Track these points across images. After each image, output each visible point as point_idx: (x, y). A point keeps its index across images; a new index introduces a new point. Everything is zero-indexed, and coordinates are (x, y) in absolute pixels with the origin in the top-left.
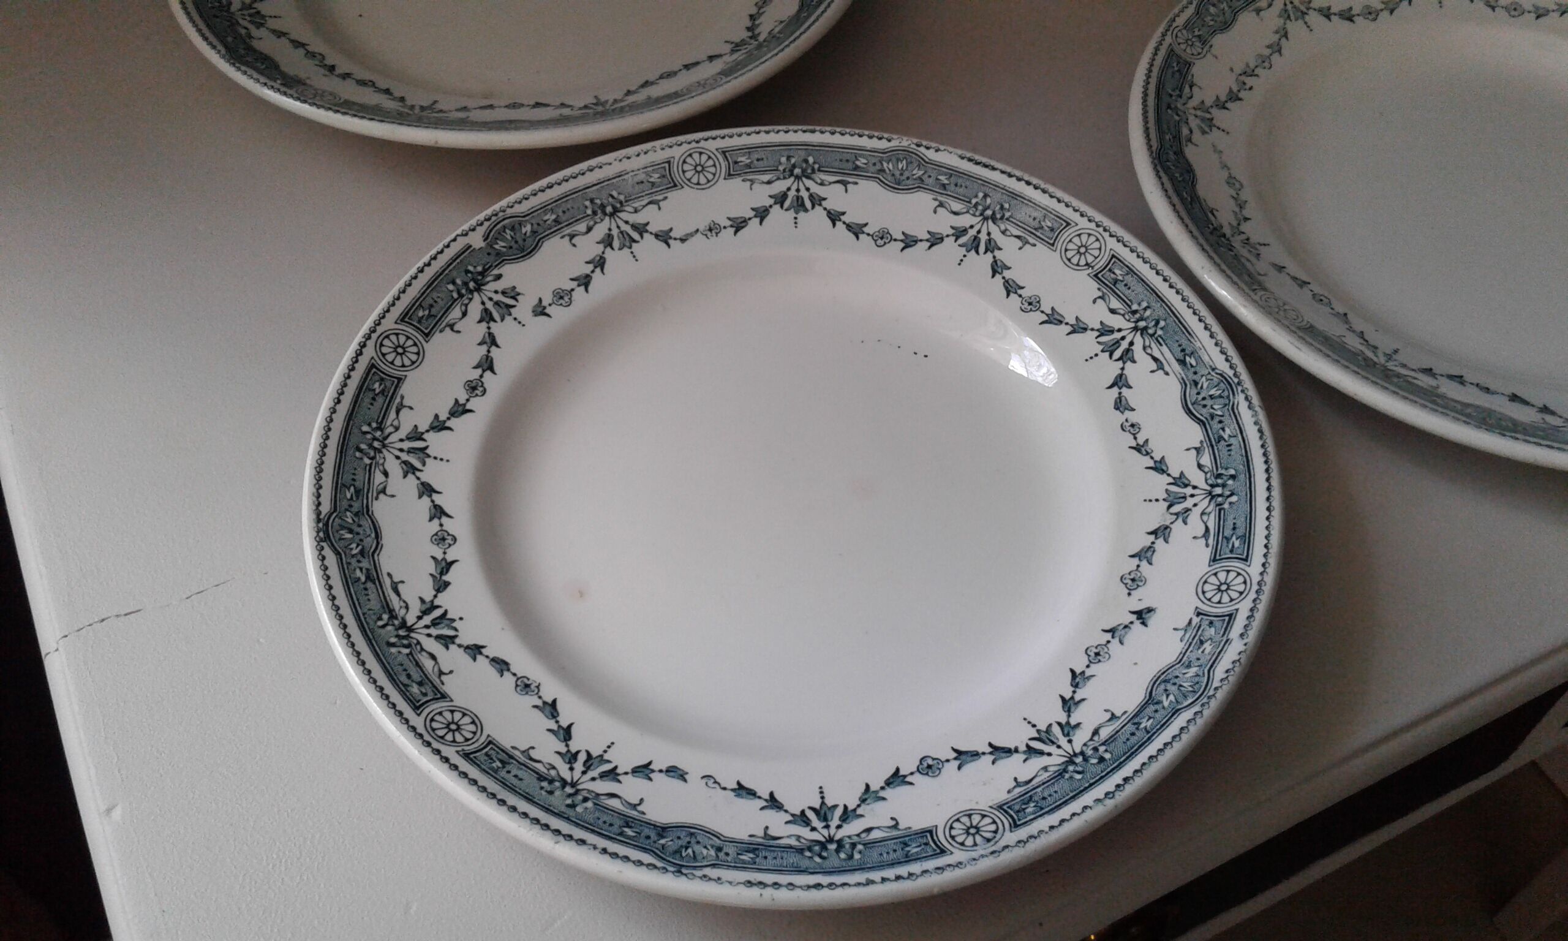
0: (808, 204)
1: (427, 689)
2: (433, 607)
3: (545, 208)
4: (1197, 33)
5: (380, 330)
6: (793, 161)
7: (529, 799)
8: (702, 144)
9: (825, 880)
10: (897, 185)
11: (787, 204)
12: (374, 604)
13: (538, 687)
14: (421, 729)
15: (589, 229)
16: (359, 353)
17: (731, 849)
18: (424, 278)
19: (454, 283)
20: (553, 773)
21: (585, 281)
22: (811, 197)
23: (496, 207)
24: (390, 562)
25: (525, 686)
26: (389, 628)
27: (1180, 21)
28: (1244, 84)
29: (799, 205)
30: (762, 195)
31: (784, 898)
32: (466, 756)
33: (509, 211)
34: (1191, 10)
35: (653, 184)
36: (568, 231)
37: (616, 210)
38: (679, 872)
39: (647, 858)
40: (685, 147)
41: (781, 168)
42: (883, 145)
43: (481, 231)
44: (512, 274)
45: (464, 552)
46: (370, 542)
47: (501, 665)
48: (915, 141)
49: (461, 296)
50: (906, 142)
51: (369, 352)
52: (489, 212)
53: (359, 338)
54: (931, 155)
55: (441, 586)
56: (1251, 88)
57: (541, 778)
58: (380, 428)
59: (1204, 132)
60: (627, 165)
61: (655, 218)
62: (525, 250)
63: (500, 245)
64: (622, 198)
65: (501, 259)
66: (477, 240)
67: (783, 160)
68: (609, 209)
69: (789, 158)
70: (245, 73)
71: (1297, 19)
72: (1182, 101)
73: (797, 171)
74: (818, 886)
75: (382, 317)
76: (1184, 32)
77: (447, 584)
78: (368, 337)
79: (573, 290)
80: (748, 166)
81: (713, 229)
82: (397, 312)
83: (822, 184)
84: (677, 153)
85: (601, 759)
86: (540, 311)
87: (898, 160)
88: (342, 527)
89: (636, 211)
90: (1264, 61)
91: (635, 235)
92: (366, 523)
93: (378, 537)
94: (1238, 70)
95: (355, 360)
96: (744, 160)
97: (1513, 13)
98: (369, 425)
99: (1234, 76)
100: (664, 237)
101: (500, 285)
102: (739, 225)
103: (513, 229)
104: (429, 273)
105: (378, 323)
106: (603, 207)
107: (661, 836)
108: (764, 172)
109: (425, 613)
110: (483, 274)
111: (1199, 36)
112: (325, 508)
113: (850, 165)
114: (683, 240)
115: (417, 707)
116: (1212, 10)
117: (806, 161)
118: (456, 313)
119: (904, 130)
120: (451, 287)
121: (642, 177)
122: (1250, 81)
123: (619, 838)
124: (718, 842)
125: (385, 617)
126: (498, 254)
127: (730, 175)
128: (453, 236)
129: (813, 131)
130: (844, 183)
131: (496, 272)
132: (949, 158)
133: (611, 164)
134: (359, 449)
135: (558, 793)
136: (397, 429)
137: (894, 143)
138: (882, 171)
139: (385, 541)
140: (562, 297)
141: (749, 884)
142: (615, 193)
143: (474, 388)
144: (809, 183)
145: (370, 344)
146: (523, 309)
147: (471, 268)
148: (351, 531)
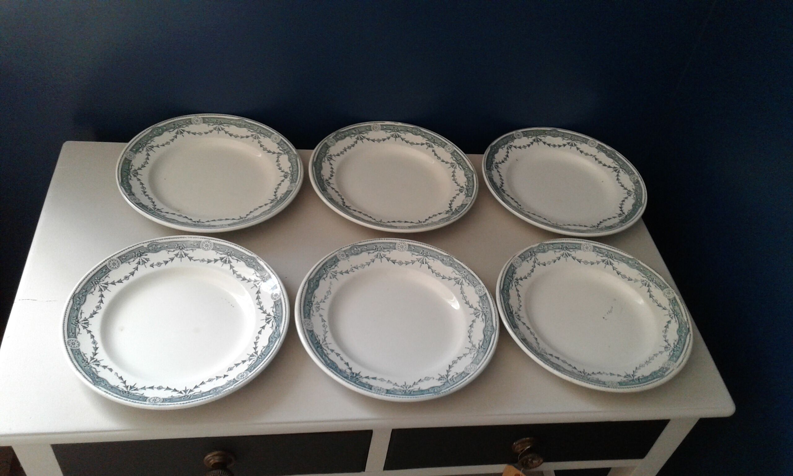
0: (227, 262)
1: (74, 335)
2: (87, 320)
3: (165, 243)
4: (347, 253)
5: (112, 258)
6: (229, 251)
7: (77, 362)
8: (210, 240)
9: (119, 396)
10: (249, 265)
11: (223, 260)
12: (74, 315)
13: (97, 344)
14: (66, 341)
15: (174, 251)
16: (104, 262)
17: (108, 386)
18: (129, 250)
19: (135, 253)
20: (87, 360)
21: (166, 262)
22: (229, 261)
23: (154, 239)
24: (83, 308)
25: (94, 342)
26: (75, 321)
27: (343, 249)
28: (353, 270)
29: (225, 262)
30: (218, 256)
31: (109, 396)
32: (72, 350)
33: (157, 241)
34: (349, 247)
35: (194, 246)
36: (168, 250)
37: (182, 248)
38: (94, 385)
39: (91, 380)
40: (206, 239)
41: (225, 252)
42: (250, 255)
43: (148, 243)
44: (150, 255)
45: (101, 312)
46: (82, 302)
47: (92, 337)
48: (257, 256)
49: (135, 256)
50: (254, 256)
51: (107, 262)
52: (152, 240)
53: (106, 259)
54: (259, 261)
55: (91, 316)
56: (354, 272)
57: (83, 359)
58: (100, 280)
59: (331, 278)
60: (190, 239)
61: (191, 253)
62: (156, 251)
63: (150, 248)
64: (185, 246)
65: (149, 251)
66: (145, 245)
67: (227, 250)
68: (181, 248)
69: (228, 250)
70: (121, 189)
71: (379, 258)
72: (330, 269)
73: (229, 254)
74: (117, 397)
75: (114, 256)
76: (343, 252)
77: (93, 317)
78: (108, 259)
79: (162, 263)
80: (218, 249)
81: (203, 260)
82: (118, 256)
83: (233, 259)
84: (203, 240)
85: (98, 362)
86: (152, 266)
87: (252, 259)
88: (78, 297)
89: (187, 250)
90: (363, 266)
91: (184, 256)
92: (84, 298)
93: (85, 301)
94: (353, 266)
95: (102, 263)
96: (218, 247)
97: (437, 275)
98: (97, 278)
99: (351, 267)
100: (190, 258)
101: (146, 257)
102: (209, 261)
103: (155, 245)
104: (131, 249)
105: (112, 257)
106: (180, 247)
107: (97, 378)
108: (221, 251)
109: (84, 320)
110: (143, 253)
111: (347, 255)
112: (77, 292)
113: (241, 257)
114: (194, 260)
115: (69, 337)
116: (355, 249)
117: (232, 252)
118: (132, 260)
119: (255, 252)
120: (134, 254)
121: (192, 243)
122: (354, 269)
123: (89, 376)
124: (107, 383)
125: (75, 318)
126: (149, 250)
127: (213, 249)
128: (140, 243)
129: (236, 246)
130: (238, 260)
131: (146, 254)
132: (262, 263)
133: (187, 238)
134: (92, 283)
135: (84, 363)
136: (103, 281)
137: (253, 255)
138: (247, 261)
139: (86, 303)
140: (159, 264)
141: (105, 392)
142: (184, 245)
143: (126, 278)
144: (230, 257)
145: (108, 261)
146: (148, 264)
147: (141, 251)
148: (79, 298)
